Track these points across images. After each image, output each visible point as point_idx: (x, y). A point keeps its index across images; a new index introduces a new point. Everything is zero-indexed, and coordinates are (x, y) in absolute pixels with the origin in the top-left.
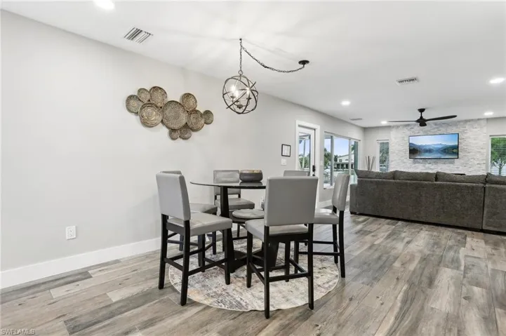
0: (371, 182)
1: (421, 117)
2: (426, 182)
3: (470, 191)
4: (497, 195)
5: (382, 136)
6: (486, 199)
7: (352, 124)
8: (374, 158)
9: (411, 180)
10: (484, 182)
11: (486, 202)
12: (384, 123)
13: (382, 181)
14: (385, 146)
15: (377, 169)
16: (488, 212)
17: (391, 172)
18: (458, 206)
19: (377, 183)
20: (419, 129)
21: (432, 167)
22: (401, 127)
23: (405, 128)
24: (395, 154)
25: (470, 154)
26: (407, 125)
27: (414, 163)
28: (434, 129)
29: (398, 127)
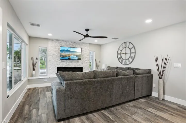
0: (80, 83)
16: (136, 90)
20: (64, 43)
21: (70, 64)
22: (55, 41)
23: (57, 42)
24: (51, 57)
25: (84, 58)
26: (58, 40)
27: (62, 62)
28: (71, 44)
29: (53, 40)
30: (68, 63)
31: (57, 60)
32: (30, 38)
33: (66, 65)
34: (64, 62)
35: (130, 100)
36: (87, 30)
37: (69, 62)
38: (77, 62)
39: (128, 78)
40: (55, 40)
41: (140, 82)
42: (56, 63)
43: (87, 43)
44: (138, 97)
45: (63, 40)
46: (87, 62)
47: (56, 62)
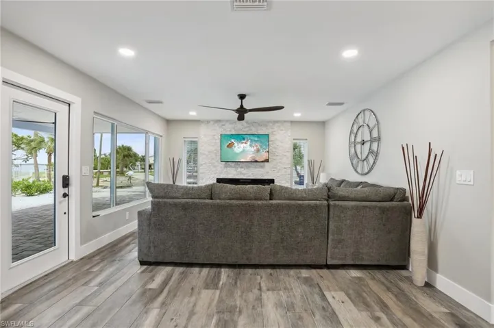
0: (176, 205)
1: (242, 106)
2: (260, 202)
3: (314, 212)
4: (342, 215)
5: (190, 132)
6: (330, 223)
7: (146, 109)
8: (180, 160)
9: (237, 199)
10: (326, 197)
11: (330, 227)
12: (193, 114)
13: (193, 203)
14: (193, 147)
15: (183, 181)
16: (333, 240)
17: (207, 187)
18: (300, 235)
19: (185, 207)
20: (230, 126)
21: (244, 171)
22: (212, 123)
23: (216, 125)
24: (204, 156)
25: (278, 158)
26: (219, 121)
27: (226, 167)
28: (245, 128)
29: (208, 122)
30: (239, 170)
31: (216, 164)
32: (168, 122)
33: (235, 173)
34: (231, 167)
35: (308, 262)
36: (242, 97)
37: (242, 167)
38: (262, 167)
39: (300, 205)
40: (212, 120)
41: (348, 221)
42: (214, 169)
43: (285, 121)
44: (340, 262)
45: (227, 121)
46: (285, 168)
47: (215, 167)
